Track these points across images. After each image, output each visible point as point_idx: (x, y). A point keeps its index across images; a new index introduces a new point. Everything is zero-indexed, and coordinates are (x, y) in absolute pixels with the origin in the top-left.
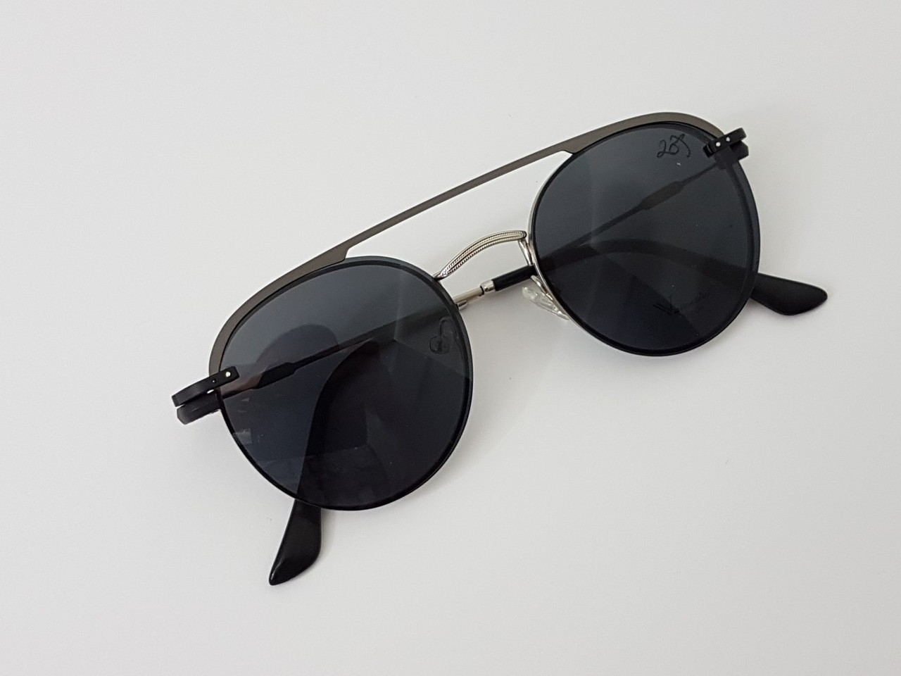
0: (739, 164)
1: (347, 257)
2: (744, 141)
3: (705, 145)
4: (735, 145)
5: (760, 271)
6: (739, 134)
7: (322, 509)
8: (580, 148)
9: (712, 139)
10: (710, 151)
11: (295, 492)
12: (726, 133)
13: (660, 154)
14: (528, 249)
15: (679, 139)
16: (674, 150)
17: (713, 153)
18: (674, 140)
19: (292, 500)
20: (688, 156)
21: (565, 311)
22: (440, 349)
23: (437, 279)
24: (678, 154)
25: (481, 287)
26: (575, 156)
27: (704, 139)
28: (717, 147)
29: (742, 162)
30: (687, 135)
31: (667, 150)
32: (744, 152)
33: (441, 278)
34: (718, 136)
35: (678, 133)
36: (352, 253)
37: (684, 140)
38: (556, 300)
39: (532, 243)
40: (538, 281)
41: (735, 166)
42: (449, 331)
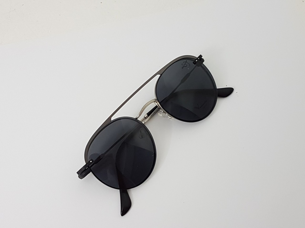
0: (203, 64)
1: (112, 120)
2: (202, 58)
3: (193, 62)
4: (200, 59)
5: (217, 88)
6: (201, 56)
7: (127, 190)
8: (162, 73)
9: (194, 60)
10: (195, 63)
11: (119, 188)
12: (197, 57)
13: (182, 68)
14: (157, 103)
15: (185, 62)
16: (186, 65)
17: (196, 63)
18: (185, 63)
19: (119, 190)
20: (190, 66)
21: (172, 117)
22: (142, 137)
23: (137, 119)
24: (187, 66)
25: (144, 117)
26: (161, 75)
27: (192, 60)
28: (196, 61)
29: (203, 63)
30: (187, 60)
31: (184, 66)
32: (203, 61)
33: (137, 118)
34: (196, 59)
35: (185, 61)
36: (113, 119)
37: (187, 62)
38: (169, 114)
39: (157, 101)
40: (162, 110)
41: (202, 65)
42: (143, 131)
